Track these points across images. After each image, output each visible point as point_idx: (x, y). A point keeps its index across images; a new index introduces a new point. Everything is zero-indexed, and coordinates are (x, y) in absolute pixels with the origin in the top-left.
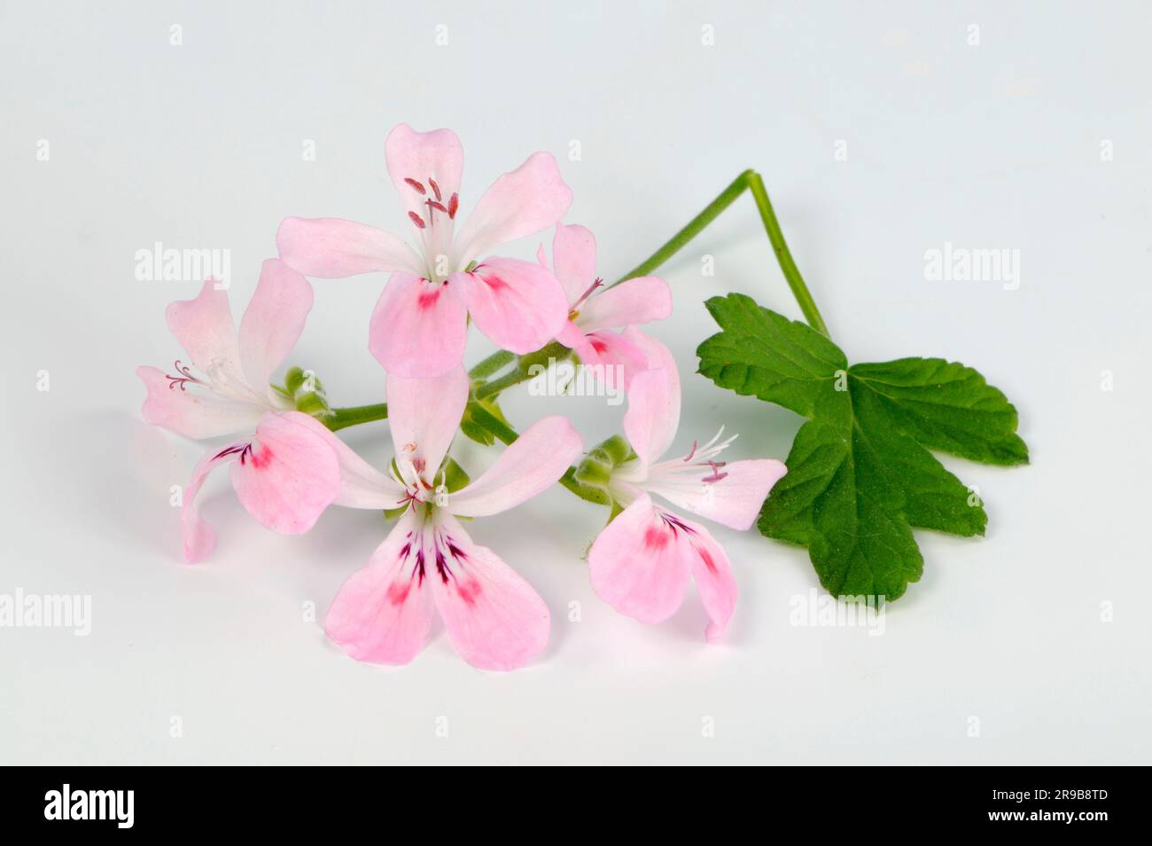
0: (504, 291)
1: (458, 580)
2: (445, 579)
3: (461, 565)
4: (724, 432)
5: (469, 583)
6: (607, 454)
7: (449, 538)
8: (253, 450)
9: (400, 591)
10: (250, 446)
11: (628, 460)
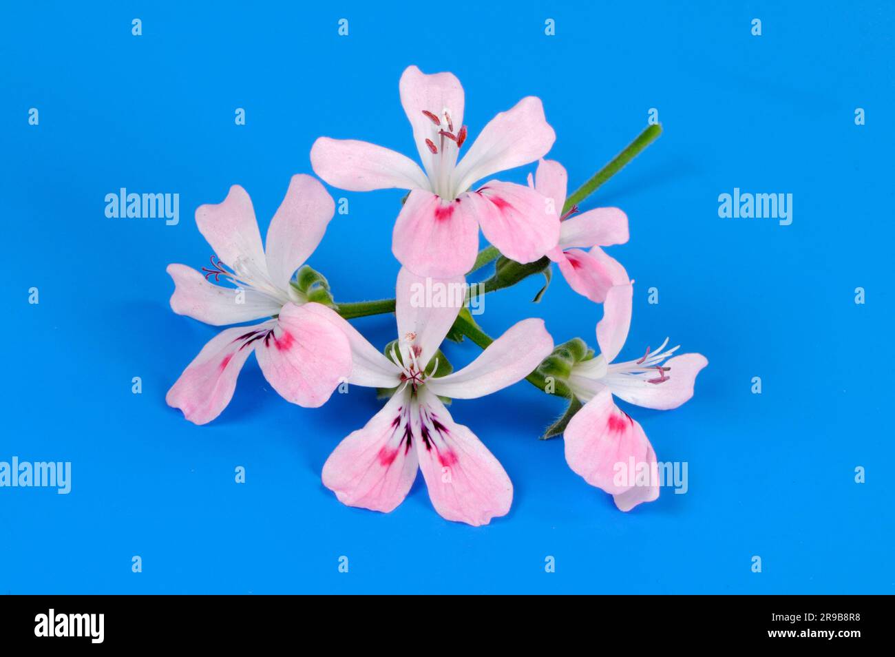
0: (507, 209)
1: (439, 449)
2: (429, 447)
3: (442, 438)
4: (669, 342)
5: (448, 453)
6: (570, 353)
7: (433, 415)
8: (275, 334)
9: (389, 455)
10: (272, 332)
11: (584, 360)
